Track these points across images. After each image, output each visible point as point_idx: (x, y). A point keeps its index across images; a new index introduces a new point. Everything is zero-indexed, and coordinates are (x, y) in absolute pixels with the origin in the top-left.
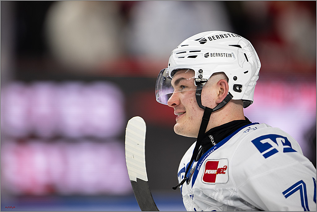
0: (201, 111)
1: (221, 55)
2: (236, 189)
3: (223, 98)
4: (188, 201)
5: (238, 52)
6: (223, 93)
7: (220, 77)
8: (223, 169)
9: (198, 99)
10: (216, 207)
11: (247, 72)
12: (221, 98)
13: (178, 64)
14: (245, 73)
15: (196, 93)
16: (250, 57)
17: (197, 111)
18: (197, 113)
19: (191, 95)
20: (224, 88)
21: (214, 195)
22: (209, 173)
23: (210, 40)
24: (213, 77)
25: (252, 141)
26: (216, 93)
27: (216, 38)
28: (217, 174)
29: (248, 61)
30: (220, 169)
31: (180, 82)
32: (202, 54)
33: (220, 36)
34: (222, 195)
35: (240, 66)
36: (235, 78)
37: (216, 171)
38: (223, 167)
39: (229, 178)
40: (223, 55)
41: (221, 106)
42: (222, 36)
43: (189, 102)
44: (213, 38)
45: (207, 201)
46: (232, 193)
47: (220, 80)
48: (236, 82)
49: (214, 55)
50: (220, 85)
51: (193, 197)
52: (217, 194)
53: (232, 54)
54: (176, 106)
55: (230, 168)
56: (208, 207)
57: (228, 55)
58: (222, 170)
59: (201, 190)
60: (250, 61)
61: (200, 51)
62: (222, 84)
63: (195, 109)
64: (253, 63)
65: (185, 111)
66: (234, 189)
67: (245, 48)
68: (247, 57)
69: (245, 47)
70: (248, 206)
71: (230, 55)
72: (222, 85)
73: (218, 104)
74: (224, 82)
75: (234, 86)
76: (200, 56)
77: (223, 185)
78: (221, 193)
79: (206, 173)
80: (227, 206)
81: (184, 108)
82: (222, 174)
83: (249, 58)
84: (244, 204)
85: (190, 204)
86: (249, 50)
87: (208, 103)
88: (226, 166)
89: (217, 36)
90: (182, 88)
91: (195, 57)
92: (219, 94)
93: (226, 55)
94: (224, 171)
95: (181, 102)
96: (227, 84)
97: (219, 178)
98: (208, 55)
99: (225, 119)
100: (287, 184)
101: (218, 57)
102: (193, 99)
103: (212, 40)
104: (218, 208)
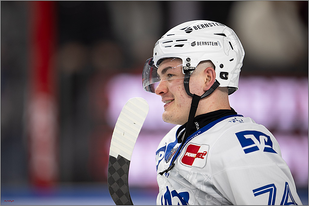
0: (189, 99)
1: (207, 44)
2: (210, 176)
3: (211, 86)
4: (162, 178)
5: (223, 40)
6: (210, 81)
7: (207, 65)
8: (203, 154)
9: (187, 87)
10: (189, 189)
11: (233, 60)
12: (209, 85)
13: (165, 53)
14: (231, 60)
15: (185, 81)
16: (235, 45)
17: (185, 98)
18: (186, 101)
19: (179, 83)
20: (211, 75)
21: (189, 177)
22: (189, 156)
23: (196, 29)
24: (200, 65)
25: (236, 134)
26: (203, 81)
27: (201, 27)
28: (196, 158)
29: (233, 49)
30: (199, 154)
31: (168, 71)
32: (189, 43)
33: (204, 26)
34: (196, 178)
35: (226, 54)
36: (222, 66)
37: (195, 155)
38: (203, 153)
39: (206, 164)
40: (209, 43)
41: (208, 93)
42: (207, 25)
43: (177, 90)
44: (199, 27)
45: (181, 182)
46: (206, 179)
47: (207, 68)
48: (223, 70)
49: (200, 43)
50: (207, 72)
51: (168, 175)
52: (191, 176)
53: (218, 43)
54: (163, 94)
55: (209, 155)
56: (181, 188)
57: (214, 43)
58: (201, 155)
59: (177, 170)
60: (234, 48)
61: (187, 40)
62: (209, 71)
63: (183, 97)
64: (238, 51)
65: (173, 99)
66: (208, 175)
67: (230, 37)
68: (232, 45)
69: (230, 35)
70: (219, 194)
71: (216, 44)
72: (209, 73)
73: (206, 91)
74: (211, 70)
75: (220, 73)
76: (187, 45)
77: (198, 169)
78: (195, 177)
79: (186, 155)
80: (199, 190)
81: (173, 96)
82: (200, 158)
83: (233, 46)
84: (216, 192)
85: (163, 182)
86: (234, 39)
87: (196, 91)
88: (206, 152)
89: (202, 25)
90: (170, 77)
91: (181, 46)
92: (206, 82)
93: (213, 44)
94: (203, 156)
95: (169, 90)
96: (214, 72)
97: (197, 162)
98: (195, 44)
99: (211, 107)
100: (259, 183)
101: (205, 46)
102: (182, 86)
103: (197, 29)
104: (191, 190)
